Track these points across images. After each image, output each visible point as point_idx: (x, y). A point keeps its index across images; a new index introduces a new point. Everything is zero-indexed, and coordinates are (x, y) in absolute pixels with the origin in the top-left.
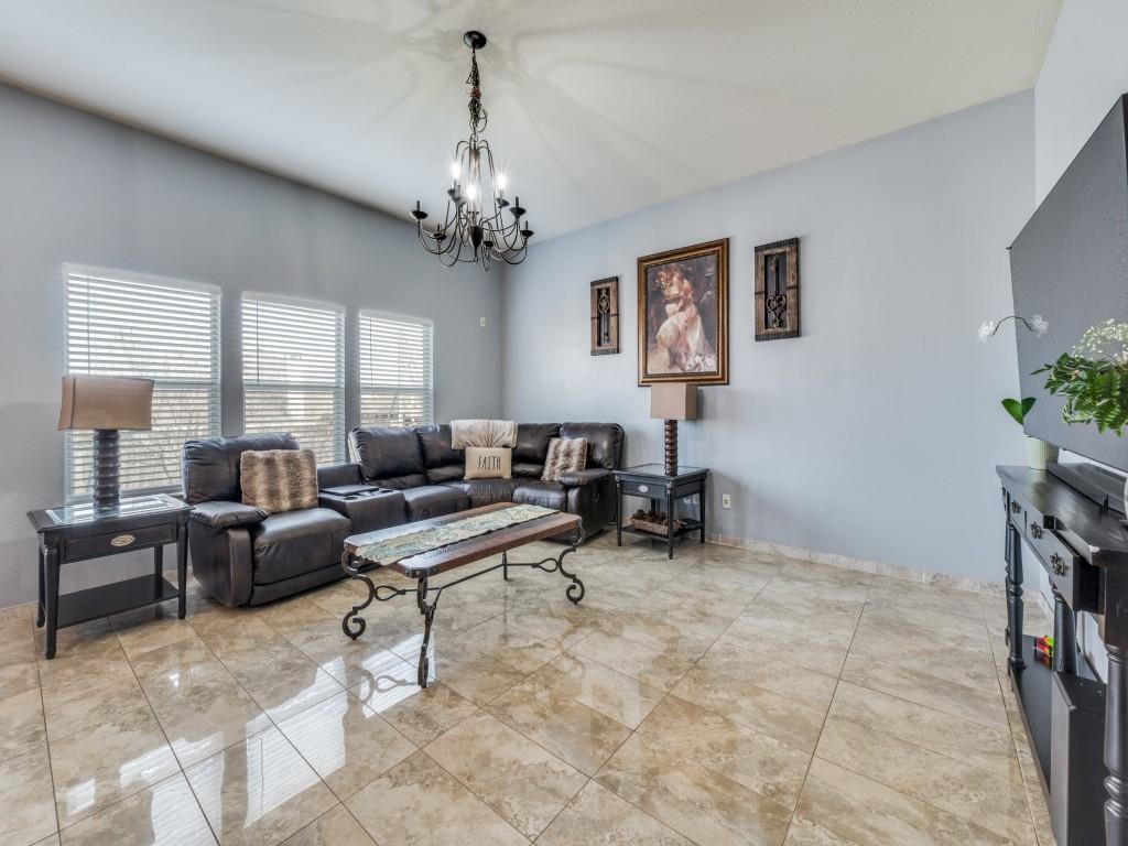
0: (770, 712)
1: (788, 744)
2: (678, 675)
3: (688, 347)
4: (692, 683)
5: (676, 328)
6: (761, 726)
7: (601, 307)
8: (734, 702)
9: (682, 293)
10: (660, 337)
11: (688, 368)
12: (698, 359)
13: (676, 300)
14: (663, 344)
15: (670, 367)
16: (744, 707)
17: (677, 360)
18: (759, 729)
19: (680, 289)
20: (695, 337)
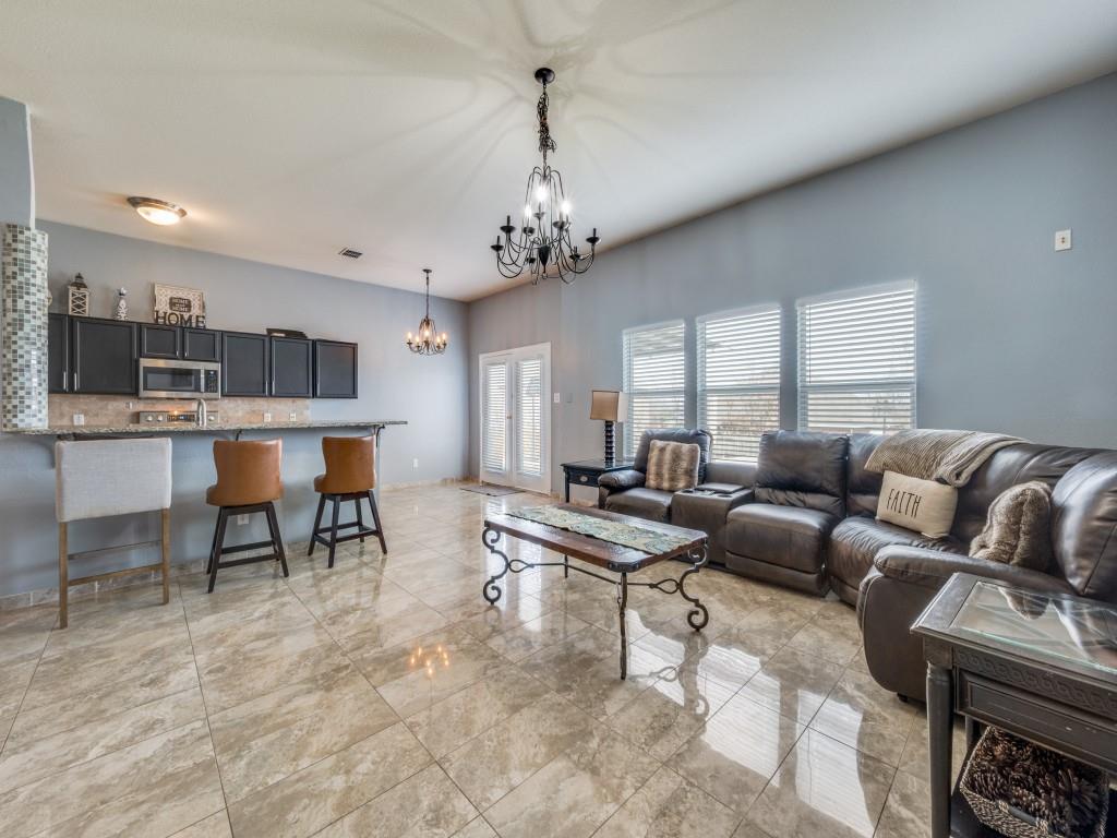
0: (306, 801)
1: (259, 792)
2: (426, 738)
4: (405, 746)
6: (298, 781)
8: (348, 772)
16: (334, 778)
18: (296, 777)
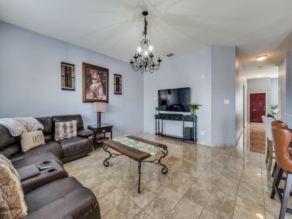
3: (99, 93)
5: (95, 87)
7: (67, 73)
9: (97, 78)
10: (90, 89)
11: (99, 98)
12: (102, 96)
13: (96, 79)
14: (91, 90)
15: (94, 98)
17: (96, 96)
19: (97, 77)
20: (101, 91)
